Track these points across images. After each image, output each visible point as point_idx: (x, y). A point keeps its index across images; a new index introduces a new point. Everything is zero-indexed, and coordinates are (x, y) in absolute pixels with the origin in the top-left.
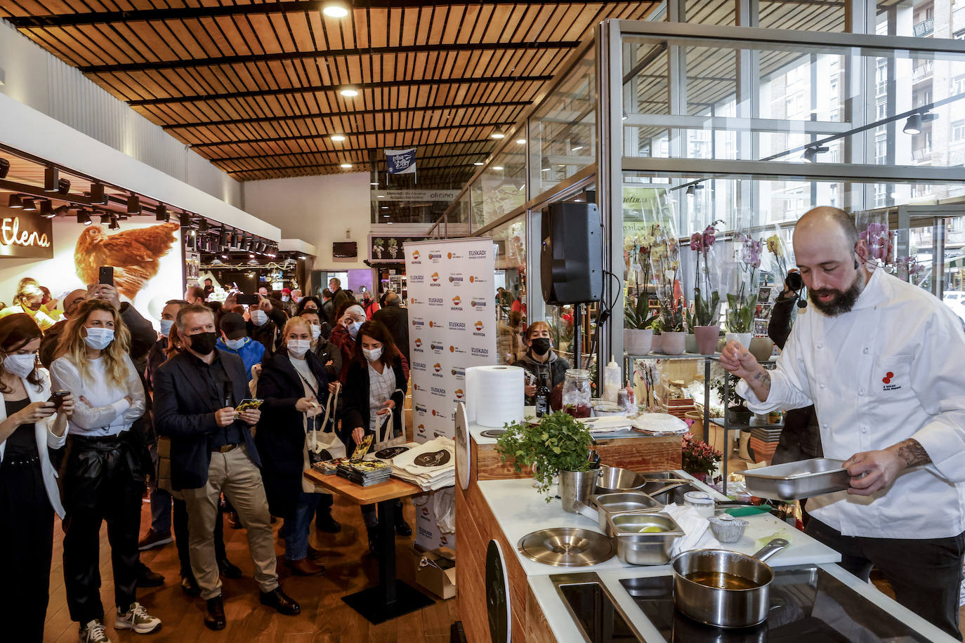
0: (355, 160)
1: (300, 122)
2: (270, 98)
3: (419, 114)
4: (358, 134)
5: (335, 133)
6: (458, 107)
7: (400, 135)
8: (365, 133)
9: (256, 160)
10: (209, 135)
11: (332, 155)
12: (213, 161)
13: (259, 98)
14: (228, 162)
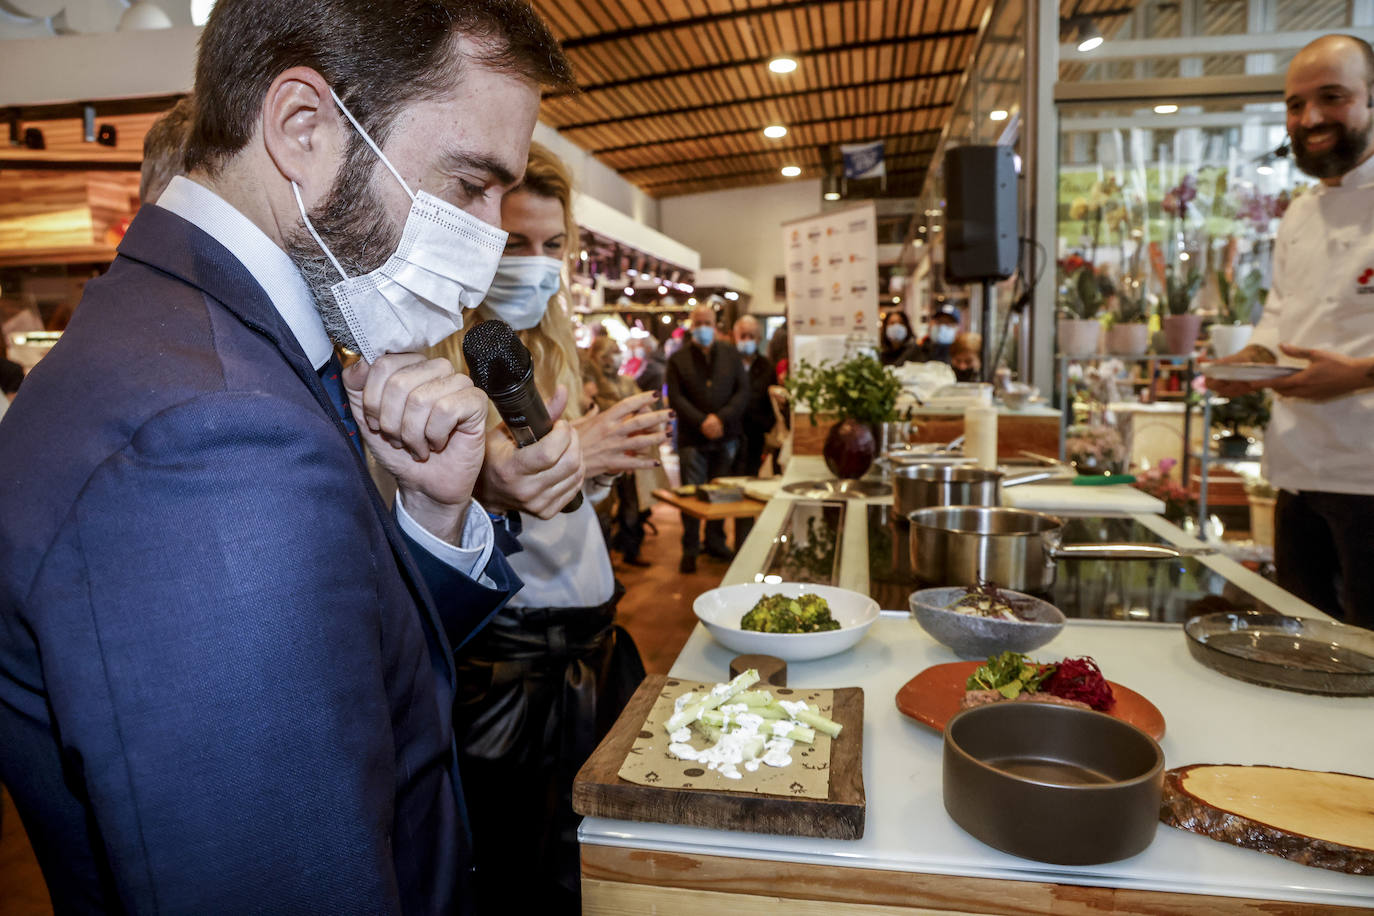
0: (802, 162)
1: (724, 112)
2: (683, 81)
3: (883, 90)
4: (802, 124)
5: (771, 123)
6: (937, 76)
7: (860, 123)
8: (811, 122)
9: (674, 168)
10: (612, 136)
11: (771, 157)
12: (620, 171)
13: (668, 82)
14: (640, 173)
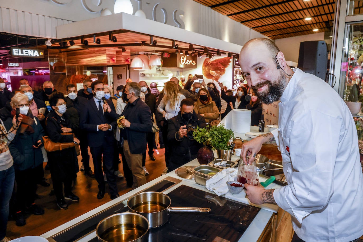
0: (320, 27)
1: (290, 14)
2: (275, 7)
4: (317, 16)
5: (307, 17)
8: (321, 15)
9: (277, 31)
10: (257, 23)
11: (308, 26)
12: (261, 33)
13: (271, 7)
14: (267, 33)
